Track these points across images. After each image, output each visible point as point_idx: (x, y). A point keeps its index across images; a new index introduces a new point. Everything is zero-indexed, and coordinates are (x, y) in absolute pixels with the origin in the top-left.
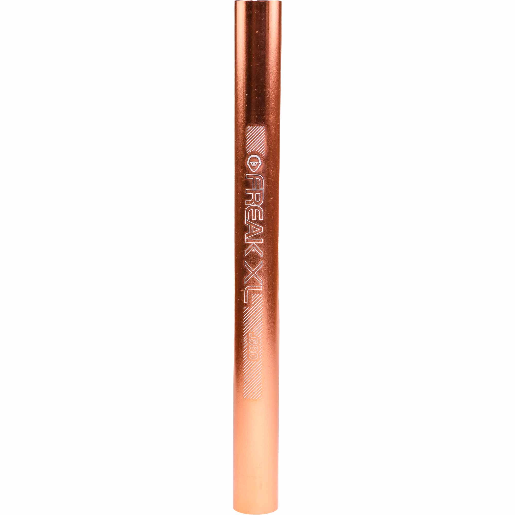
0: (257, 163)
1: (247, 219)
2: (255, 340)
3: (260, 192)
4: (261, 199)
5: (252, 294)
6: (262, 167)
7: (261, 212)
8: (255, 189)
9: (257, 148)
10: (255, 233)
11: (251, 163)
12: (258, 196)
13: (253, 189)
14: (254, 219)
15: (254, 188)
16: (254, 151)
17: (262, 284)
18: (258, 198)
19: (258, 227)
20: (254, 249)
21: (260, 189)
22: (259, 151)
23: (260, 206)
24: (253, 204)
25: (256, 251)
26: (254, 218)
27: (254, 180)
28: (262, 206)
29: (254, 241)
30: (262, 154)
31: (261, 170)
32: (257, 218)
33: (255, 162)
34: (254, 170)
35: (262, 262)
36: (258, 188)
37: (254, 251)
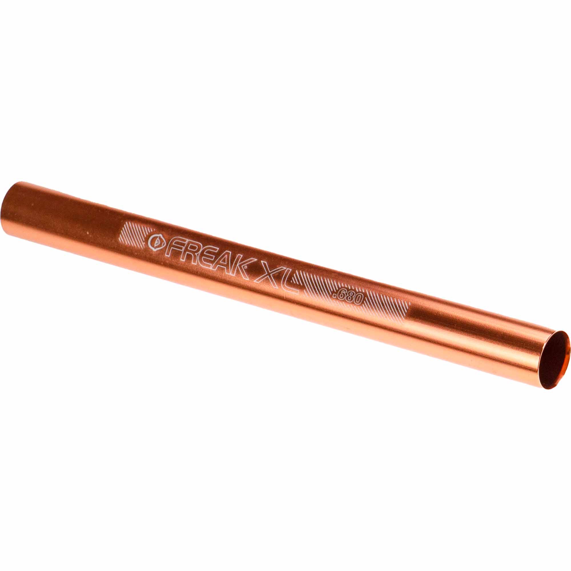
0: (158, 239)
1: (211, 266)
2: (342, 292)
3: (188, 244)
4: (197, 244)
5: (291, 282)
6: (165, 235)
7: (210, 248)
8: (184, 248)
9: (144, 235)
10: (228, 261)
11: (155, 245)
12: (192, 247)
13: (183, 250)
14: (214, 258)
15: (181, 248)
16: (145, 238)
17: (285, 268)
18: (194, 248)
19: (224, 255)
20: (243, 267)
21: (186, 243)
22: (147, 234)
23: (203, 247)
24: (198, 255)
25: (247, 265)
26: (212, 258)
27: (174, 246)
28: (204, 246)
29: (236, 264)
30: (152, 231)
31: (167, 237)
32: (214, 254)
33: (157, 240)
34: (164, 244)
35: (262, 262)
36: (183, 245)
37: (246, 267)
